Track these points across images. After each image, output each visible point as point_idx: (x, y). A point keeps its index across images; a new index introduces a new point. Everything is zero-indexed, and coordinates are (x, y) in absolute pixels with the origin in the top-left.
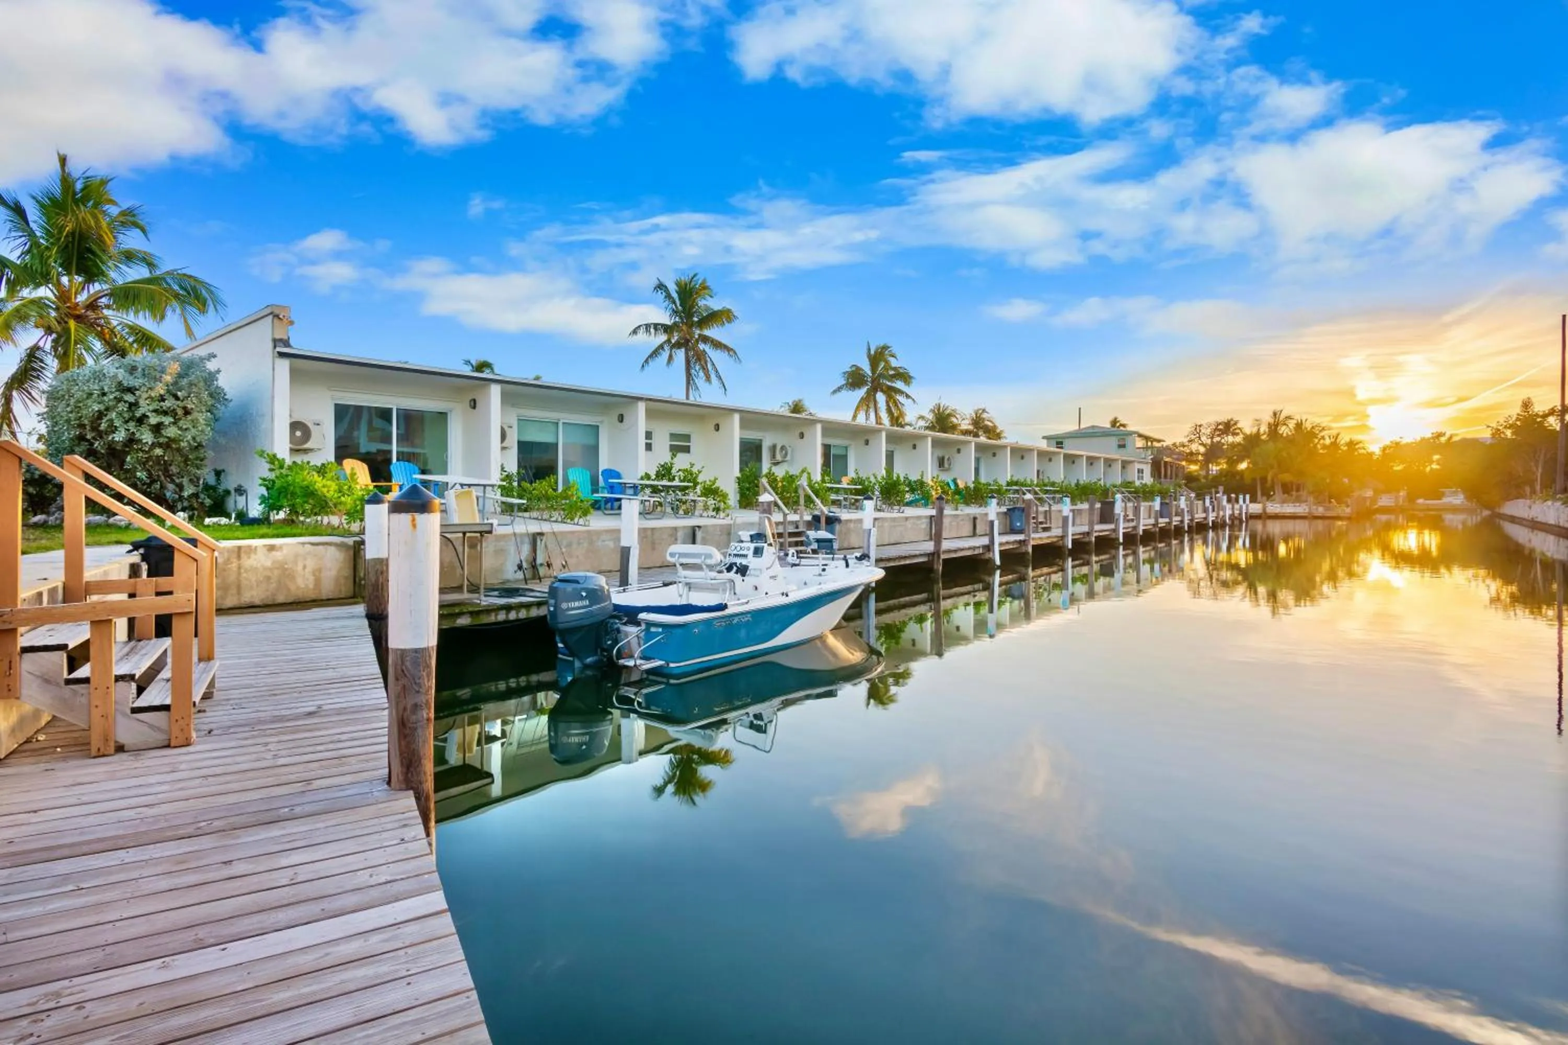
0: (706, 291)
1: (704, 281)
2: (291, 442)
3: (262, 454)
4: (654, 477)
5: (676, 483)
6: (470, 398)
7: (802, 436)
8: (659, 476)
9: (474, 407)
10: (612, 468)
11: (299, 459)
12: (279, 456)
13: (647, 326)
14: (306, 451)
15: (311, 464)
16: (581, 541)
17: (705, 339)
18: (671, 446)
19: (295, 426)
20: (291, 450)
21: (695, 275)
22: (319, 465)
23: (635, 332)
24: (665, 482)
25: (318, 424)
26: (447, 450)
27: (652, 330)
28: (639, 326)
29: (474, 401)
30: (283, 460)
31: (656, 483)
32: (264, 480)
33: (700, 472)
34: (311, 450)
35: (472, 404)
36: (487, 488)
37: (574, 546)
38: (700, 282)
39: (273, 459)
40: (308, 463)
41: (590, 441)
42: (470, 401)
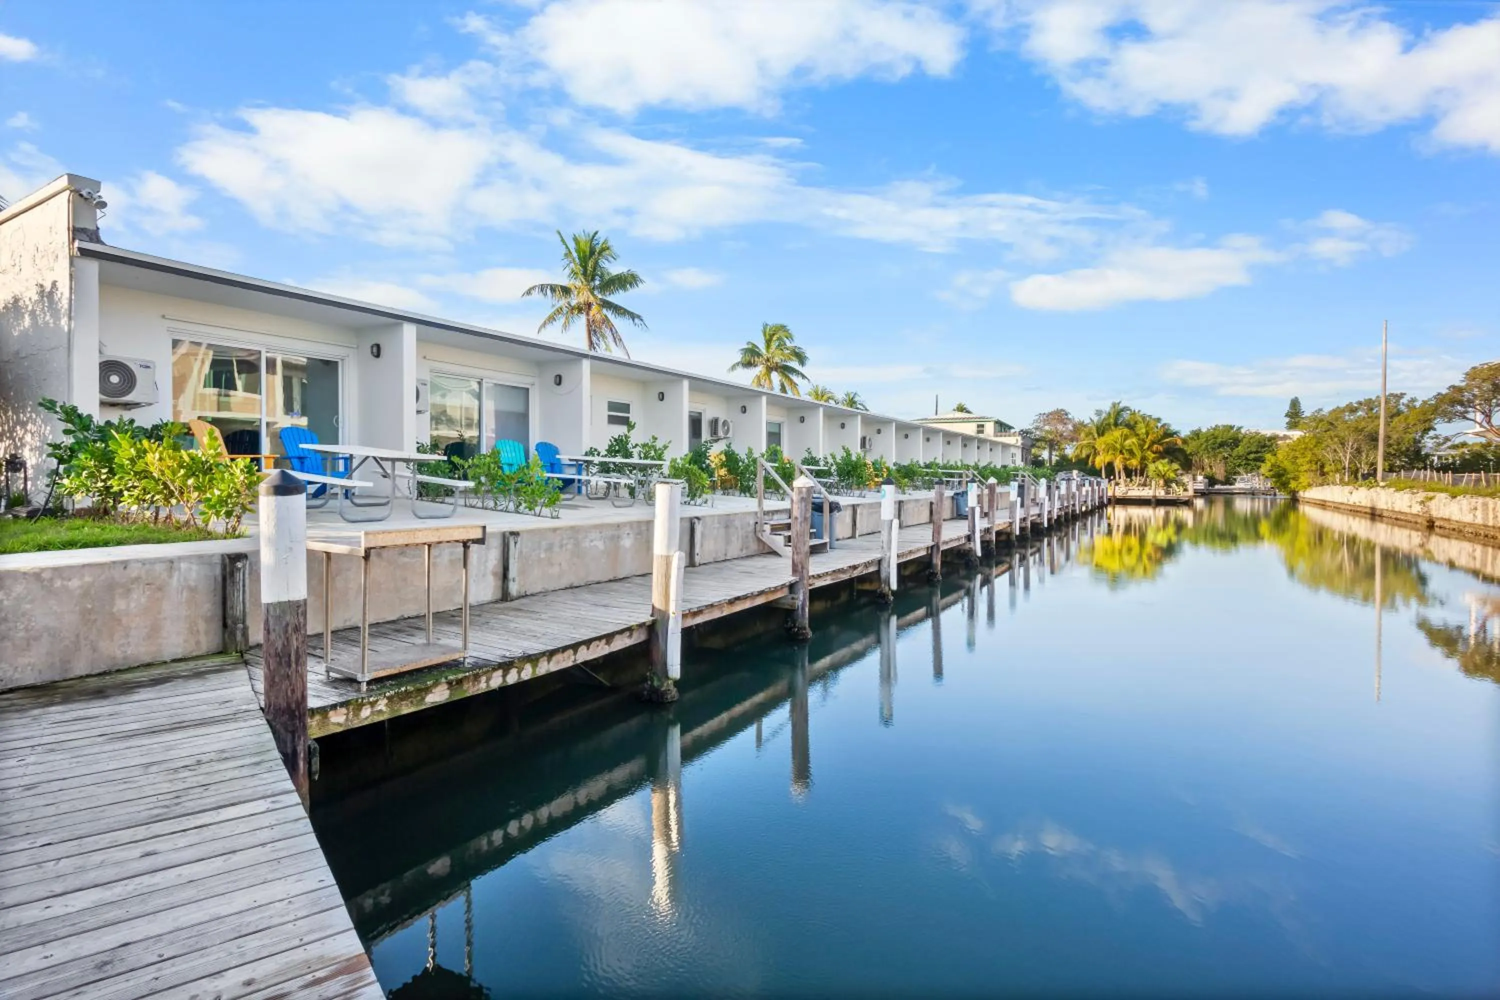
0: (607, 252)
1: (606, 241)
2: (103, 391)
3: (50, 405)
4: (604, 453)
5: (635, 460)
6: (373, 343)
7: (744, 410)
8: (611, 452)
9: (378, 355)
10: (545, 441)
11: (114, 416)
12: (83, 410)
13: (542, 288)
14: (128, 406)
15: (135, 425)
16: (565, 542)
17: (607, 305)
18: (609, 416)
19: (108, 367)
20: (103, 404)
21: (596, 233)
22: (149, 427)
23: (529, 292)
24: (619, 460)
25: (148, 367)
26: (336, 412)
27: (549, 292)
28: (533, 288)
29: (378, 346)
30: (90, 417)
31: (607, 459)
32: (56, 447)
33: (666, 447)
34: (136, 405)
35: (375, 350)
36: (397, 464)
37: (556, 549)
38: (602, 241)
39: (71, 415)
40: (132, 421)
41: (519, 408)
42: (372, 347)
